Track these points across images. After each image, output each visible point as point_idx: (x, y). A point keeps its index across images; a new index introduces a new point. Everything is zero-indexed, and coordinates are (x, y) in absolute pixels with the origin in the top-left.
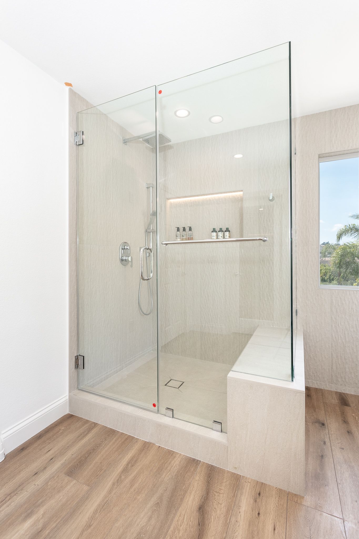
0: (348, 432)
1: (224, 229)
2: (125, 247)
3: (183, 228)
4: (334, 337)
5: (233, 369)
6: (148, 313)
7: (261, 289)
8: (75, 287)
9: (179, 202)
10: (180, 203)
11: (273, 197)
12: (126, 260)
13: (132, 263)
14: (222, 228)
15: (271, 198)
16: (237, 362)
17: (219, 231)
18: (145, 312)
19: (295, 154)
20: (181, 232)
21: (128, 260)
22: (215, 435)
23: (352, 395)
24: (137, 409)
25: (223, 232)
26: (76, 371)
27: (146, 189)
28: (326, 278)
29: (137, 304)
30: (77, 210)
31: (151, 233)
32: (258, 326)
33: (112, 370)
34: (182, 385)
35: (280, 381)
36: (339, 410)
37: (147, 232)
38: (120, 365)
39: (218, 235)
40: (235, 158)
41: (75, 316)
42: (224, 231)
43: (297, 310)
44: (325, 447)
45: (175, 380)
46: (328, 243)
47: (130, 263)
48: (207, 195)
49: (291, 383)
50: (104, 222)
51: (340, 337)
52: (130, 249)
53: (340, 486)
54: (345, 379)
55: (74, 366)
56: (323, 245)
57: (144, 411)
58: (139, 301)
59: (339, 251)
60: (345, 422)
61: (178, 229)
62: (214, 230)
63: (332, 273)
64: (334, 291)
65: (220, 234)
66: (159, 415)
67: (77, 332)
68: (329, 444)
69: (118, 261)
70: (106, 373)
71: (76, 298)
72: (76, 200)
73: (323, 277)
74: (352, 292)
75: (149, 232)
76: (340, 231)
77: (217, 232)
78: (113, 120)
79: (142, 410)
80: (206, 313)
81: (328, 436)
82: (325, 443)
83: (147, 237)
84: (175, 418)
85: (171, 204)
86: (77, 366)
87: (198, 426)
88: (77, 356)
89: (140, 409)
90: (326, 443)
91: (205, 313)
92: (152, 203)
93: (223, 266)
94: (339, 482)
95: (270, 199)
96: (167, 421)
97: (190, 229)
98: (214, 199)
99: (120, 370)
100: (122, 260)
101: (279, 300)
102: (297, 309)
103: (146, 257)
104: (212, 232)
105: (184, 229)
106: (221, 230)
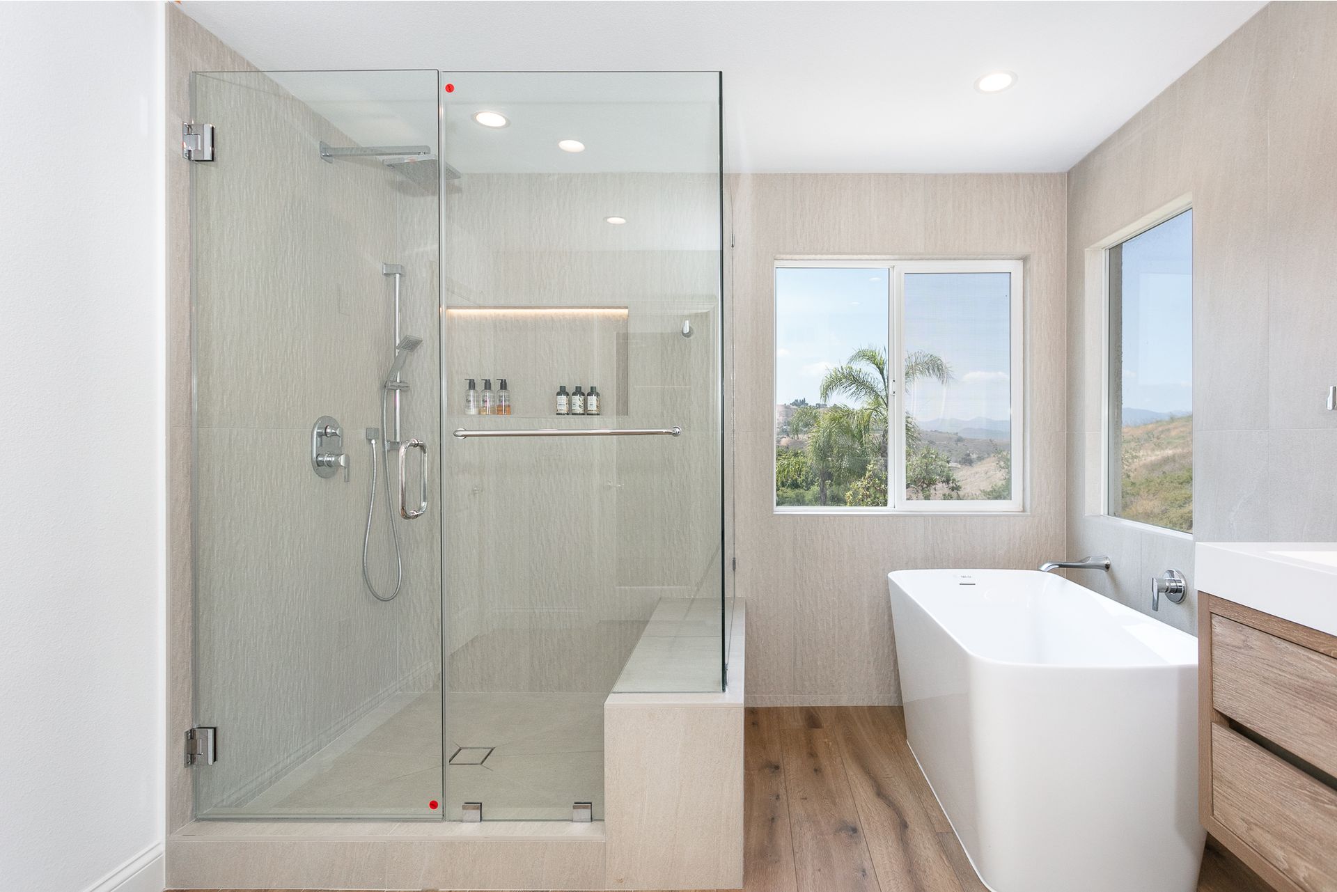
0: (816, 770)
1: (586, 390)
2: (328, 430)
3: (484, 381)
4: (798, 604)
5: (616, 688)
6: (386, 597)
7: (667, 520)
8: (187, 546)
9: (473, 318)
10: (475, 319)
11: (690, 328)
12: (329, 464)
13: (348, 471)
14: (580, 387)
15: (686, 330)
16: (623, 676)
17: (574, 394)
18: (380, 594)
19: (733, 246)
20: (480, 391)
21: (337, 464)
22: (579, 830)
23: (825, 708)
24: (387, 825)
25: (584, 395)
26: (189, 771)
27: (384, 277)
28: (800, 480)
29: (361, 578)
30: (190, 335)
31: (398, 391)
32: (660, 599)
33: (290, 755)
34: (491, 754)
35: (703, 694)
36: (803, 738)
37: (387, 387)
38: (313, 740)
39: (573, 401)
40: (610, 224)
41: (187, 624)
42: (586, 394)
43: (734, 558)
44: (778, 805)
45: (471, 748)
46: (803, 402)
47: (342, 472)
48: (545, 308)
49: (721, 695)
50: (269, 366)
51: (807, 603)
52: (341, 436)
53: (798, 856)
54: (816, 680)
55: (184, 758)
56: (795, 407)
57: (406, 825)
58: (364, 568)
59: (824, 422)
60: (813, 755)
61: (472, 384)
62: (562, 391)
63: (811, 469)
64: (799, 518)
65: (578, 400)
66: (446, 823)
67: (190, 666)
68: (785, 797)
69: (309, 466)
70: (276, 765)
71: (189, 575)
72: (189, 309)
73: (794, 478)
74: (828, 518)
75: (393, 388)
76: (826, 378)
77: (570, 394)
78: (292, 96)
79: (399, 823)
80: (544, 581)
81: (784, 784)
82: (778, 797)
83: (385, 401)
84: (485, 820)
85: (451, 318)
86: (191, 757)
87: (542, 822)
88: (192, 731)
89: (394, 824)
90: (780, 797)
91: (542, 583)
92: (400, 311)
93: (584, 474)
94: (797, 851)
95: (685, 332)
96: (469, 829)
97: (503, 385)
98: (561, 317)
99: (313, 753)
100: (319, 464)
101: (701, 541)
102: (736, 557)
103: (384, 452)
104: (558, 394)
105: (488, 385)
106: (579, 390)
